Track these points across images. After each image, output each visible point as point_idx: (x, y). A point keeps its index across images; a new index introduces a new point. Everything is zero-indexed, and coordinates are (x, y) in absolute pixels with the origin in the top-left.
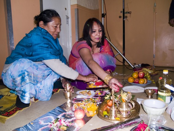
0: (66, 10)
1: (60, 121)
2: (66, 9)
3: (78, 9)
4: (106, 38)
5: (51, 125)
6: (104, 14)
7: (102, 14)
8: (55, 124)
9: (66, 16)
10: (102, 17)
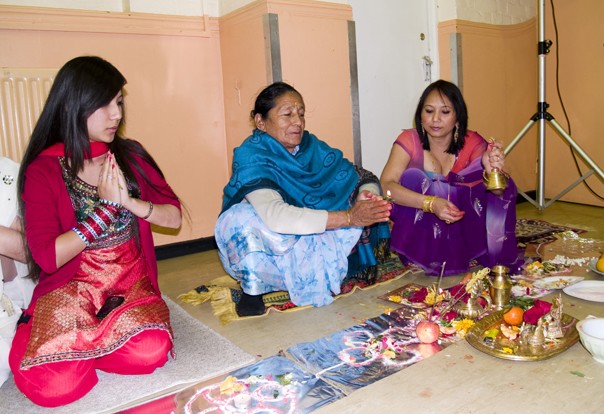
0: (422, 39)
1: (386, 339)
2: (422, 35)
3: (459, 36)
4: (553, 121)
5: (365, 346)
6: (544, 43)
7: (540, 43)
8: (375, 345)
9: (425, 58)
10: (540, 53)
